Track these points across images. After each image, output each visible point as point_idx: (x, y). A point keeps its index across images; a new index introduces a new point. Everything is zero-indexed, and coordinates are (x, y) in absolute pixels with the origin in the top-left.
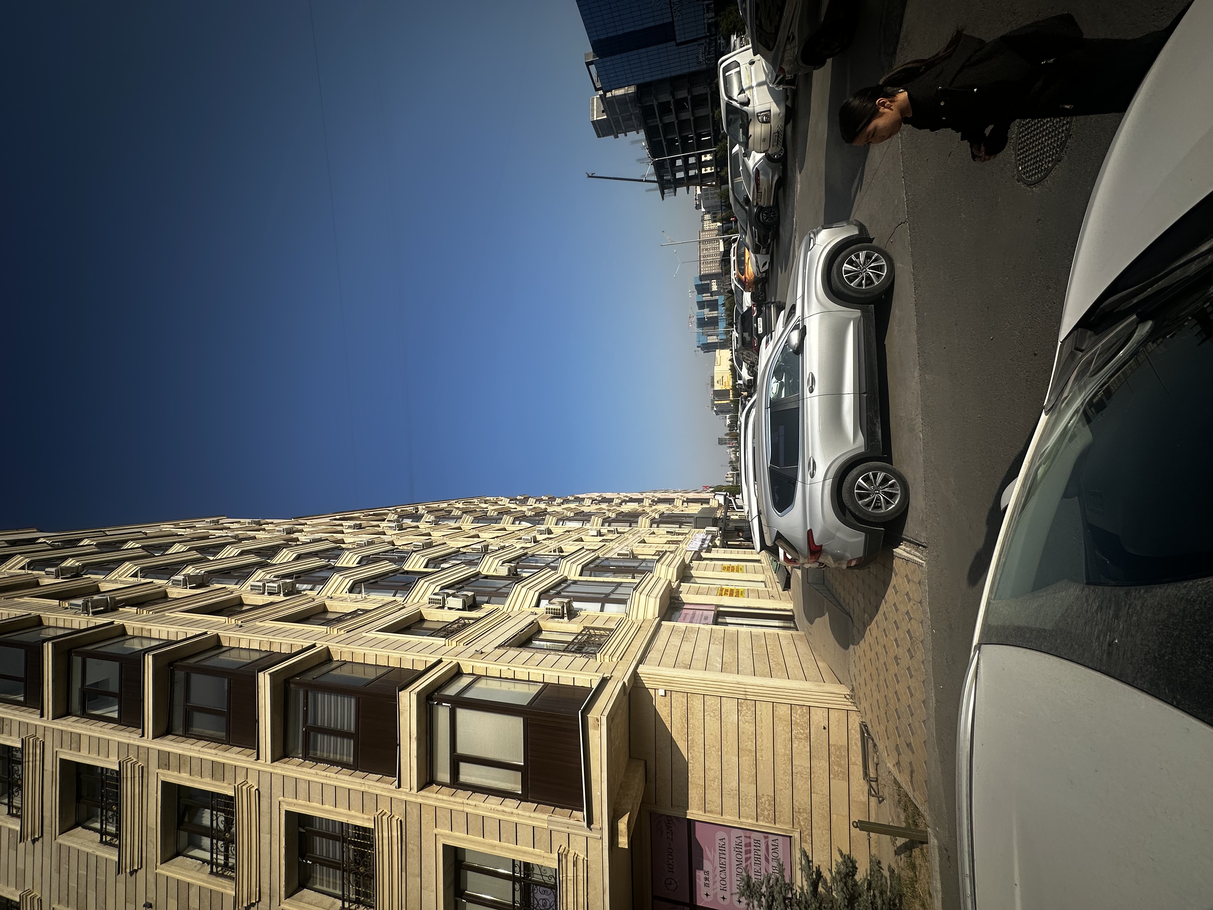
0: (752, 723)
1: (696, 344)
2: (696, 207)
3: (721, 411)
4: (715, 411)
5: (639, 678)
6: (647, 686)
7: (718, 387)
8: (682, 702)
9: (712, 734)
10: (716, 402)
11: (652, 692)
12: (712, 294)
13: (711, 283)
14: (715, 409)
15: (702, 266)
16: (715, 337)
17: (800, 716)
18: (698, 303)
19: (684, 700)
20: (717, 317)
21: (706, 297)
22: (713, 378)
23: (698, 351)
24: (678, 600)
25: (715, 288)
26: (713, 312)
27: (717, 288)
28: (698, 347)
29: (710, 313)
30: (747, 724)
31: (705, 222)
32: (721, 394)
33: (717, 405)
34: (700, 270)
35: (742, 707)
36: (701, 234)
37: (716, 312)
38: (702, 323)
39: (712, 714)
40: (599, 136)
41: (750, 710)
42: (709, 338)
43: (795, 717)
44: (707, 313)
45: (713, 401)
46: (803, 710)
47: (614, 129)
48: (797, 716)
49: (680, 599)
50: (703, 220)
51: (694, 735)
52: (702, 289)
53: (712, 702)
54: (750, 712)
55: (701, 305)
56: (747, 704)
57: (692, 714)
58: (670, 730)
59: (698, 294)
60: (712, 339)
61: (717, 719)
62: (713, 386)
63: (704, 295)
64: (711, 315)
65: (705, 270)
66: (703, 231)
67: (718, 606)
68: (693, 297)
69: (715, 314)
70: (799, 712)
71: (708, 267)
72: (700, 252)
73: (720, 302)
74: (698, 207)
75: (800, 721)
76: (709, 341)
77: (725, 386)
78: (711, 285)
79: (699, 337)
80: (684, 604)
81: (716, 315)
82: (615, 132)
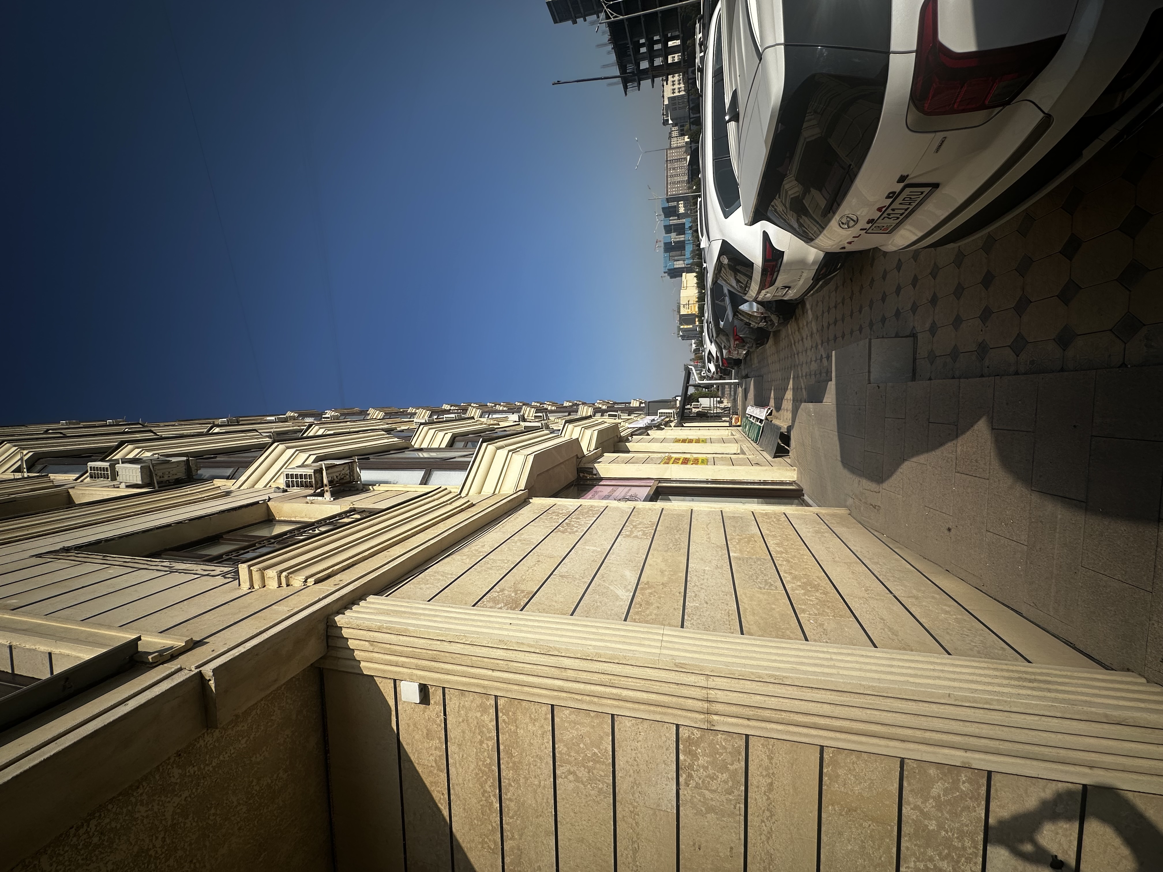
0: (732, 815)
1: (663, 270)
2: (664, 123)
3: (687, 336)
4: (681, 336)
5: (340, 643)
6: (368, 669)
7: (683, 311)
8: (480, 725)
9: (582, 840)
10: (682, 327)
11: (386, 688)
12: (679, 216)
13: (678, 204)
14: (681, 334)
15: (669, 187)
16: (681, 262)
17: (939, 806)
18: (665, 227)
19: (486, 718)
20: (684, 242)
21: (674, 221)
22: (679, 304)
23: (665, 277)
24: (591, 473)
25: (682, 210)
26: (679, 236)
27: (685, 210)
28: (665, 273)
29: (676, 237)
30: (711, 816)
31: (673, 140)
32: (686, 319)
33: (684, 330)
34: (667, 191)
35: (694, 755)
36: (669, 152)
37: (683, 236)
38: (669, 248)
39: (583, 773)
40: (555, 22)
41: (724, 768)
42: (675, 263)
43: (916, 808)
44: (674, 237)
45: (679, 327)
46: (956, 782)
47: (572, 13)
48: (929, 806)
49: (595, 472)
50: (670, 137)
51: (521, 836)
52: (670, 212)
53: (584, 730)
54: (725, 776)
55: (668, 229)
56: (711, 744)
57: (516, 768)
58: (446, 813)
59: (665, 217)
60: (679, 264)
61: (600, 791)
62: (679, 312)
63: (671, 218)
64: (678, 240)
65: (673, 191)
66: (671, 148)
67: (660, 480)
68: (659, 221)
69: (681, 238)
70: (937, 789)
71: (675, 188)
72: (667, 172)
73: (687, 226)
74: (666, 122)
75: (941, 826)
76: (676, 266)
77: (691, 310)
78: (679, 207)
79: (666, 263)
80: (602, 479)
81: (683, 239)
82: (573, 15)
